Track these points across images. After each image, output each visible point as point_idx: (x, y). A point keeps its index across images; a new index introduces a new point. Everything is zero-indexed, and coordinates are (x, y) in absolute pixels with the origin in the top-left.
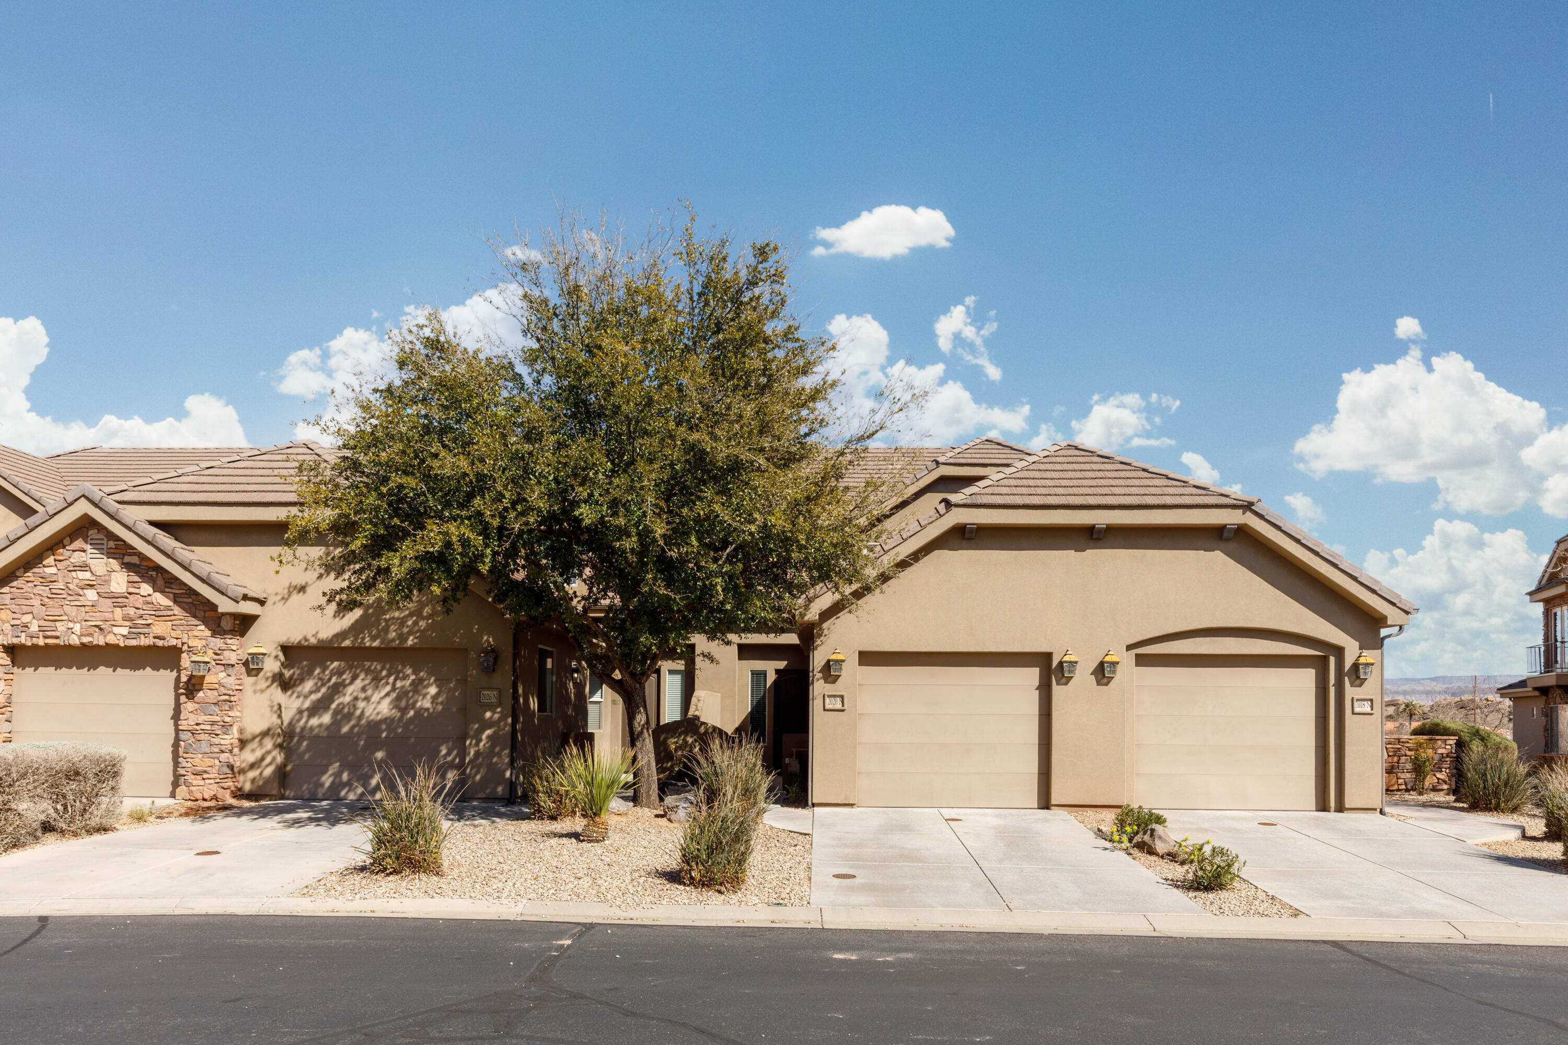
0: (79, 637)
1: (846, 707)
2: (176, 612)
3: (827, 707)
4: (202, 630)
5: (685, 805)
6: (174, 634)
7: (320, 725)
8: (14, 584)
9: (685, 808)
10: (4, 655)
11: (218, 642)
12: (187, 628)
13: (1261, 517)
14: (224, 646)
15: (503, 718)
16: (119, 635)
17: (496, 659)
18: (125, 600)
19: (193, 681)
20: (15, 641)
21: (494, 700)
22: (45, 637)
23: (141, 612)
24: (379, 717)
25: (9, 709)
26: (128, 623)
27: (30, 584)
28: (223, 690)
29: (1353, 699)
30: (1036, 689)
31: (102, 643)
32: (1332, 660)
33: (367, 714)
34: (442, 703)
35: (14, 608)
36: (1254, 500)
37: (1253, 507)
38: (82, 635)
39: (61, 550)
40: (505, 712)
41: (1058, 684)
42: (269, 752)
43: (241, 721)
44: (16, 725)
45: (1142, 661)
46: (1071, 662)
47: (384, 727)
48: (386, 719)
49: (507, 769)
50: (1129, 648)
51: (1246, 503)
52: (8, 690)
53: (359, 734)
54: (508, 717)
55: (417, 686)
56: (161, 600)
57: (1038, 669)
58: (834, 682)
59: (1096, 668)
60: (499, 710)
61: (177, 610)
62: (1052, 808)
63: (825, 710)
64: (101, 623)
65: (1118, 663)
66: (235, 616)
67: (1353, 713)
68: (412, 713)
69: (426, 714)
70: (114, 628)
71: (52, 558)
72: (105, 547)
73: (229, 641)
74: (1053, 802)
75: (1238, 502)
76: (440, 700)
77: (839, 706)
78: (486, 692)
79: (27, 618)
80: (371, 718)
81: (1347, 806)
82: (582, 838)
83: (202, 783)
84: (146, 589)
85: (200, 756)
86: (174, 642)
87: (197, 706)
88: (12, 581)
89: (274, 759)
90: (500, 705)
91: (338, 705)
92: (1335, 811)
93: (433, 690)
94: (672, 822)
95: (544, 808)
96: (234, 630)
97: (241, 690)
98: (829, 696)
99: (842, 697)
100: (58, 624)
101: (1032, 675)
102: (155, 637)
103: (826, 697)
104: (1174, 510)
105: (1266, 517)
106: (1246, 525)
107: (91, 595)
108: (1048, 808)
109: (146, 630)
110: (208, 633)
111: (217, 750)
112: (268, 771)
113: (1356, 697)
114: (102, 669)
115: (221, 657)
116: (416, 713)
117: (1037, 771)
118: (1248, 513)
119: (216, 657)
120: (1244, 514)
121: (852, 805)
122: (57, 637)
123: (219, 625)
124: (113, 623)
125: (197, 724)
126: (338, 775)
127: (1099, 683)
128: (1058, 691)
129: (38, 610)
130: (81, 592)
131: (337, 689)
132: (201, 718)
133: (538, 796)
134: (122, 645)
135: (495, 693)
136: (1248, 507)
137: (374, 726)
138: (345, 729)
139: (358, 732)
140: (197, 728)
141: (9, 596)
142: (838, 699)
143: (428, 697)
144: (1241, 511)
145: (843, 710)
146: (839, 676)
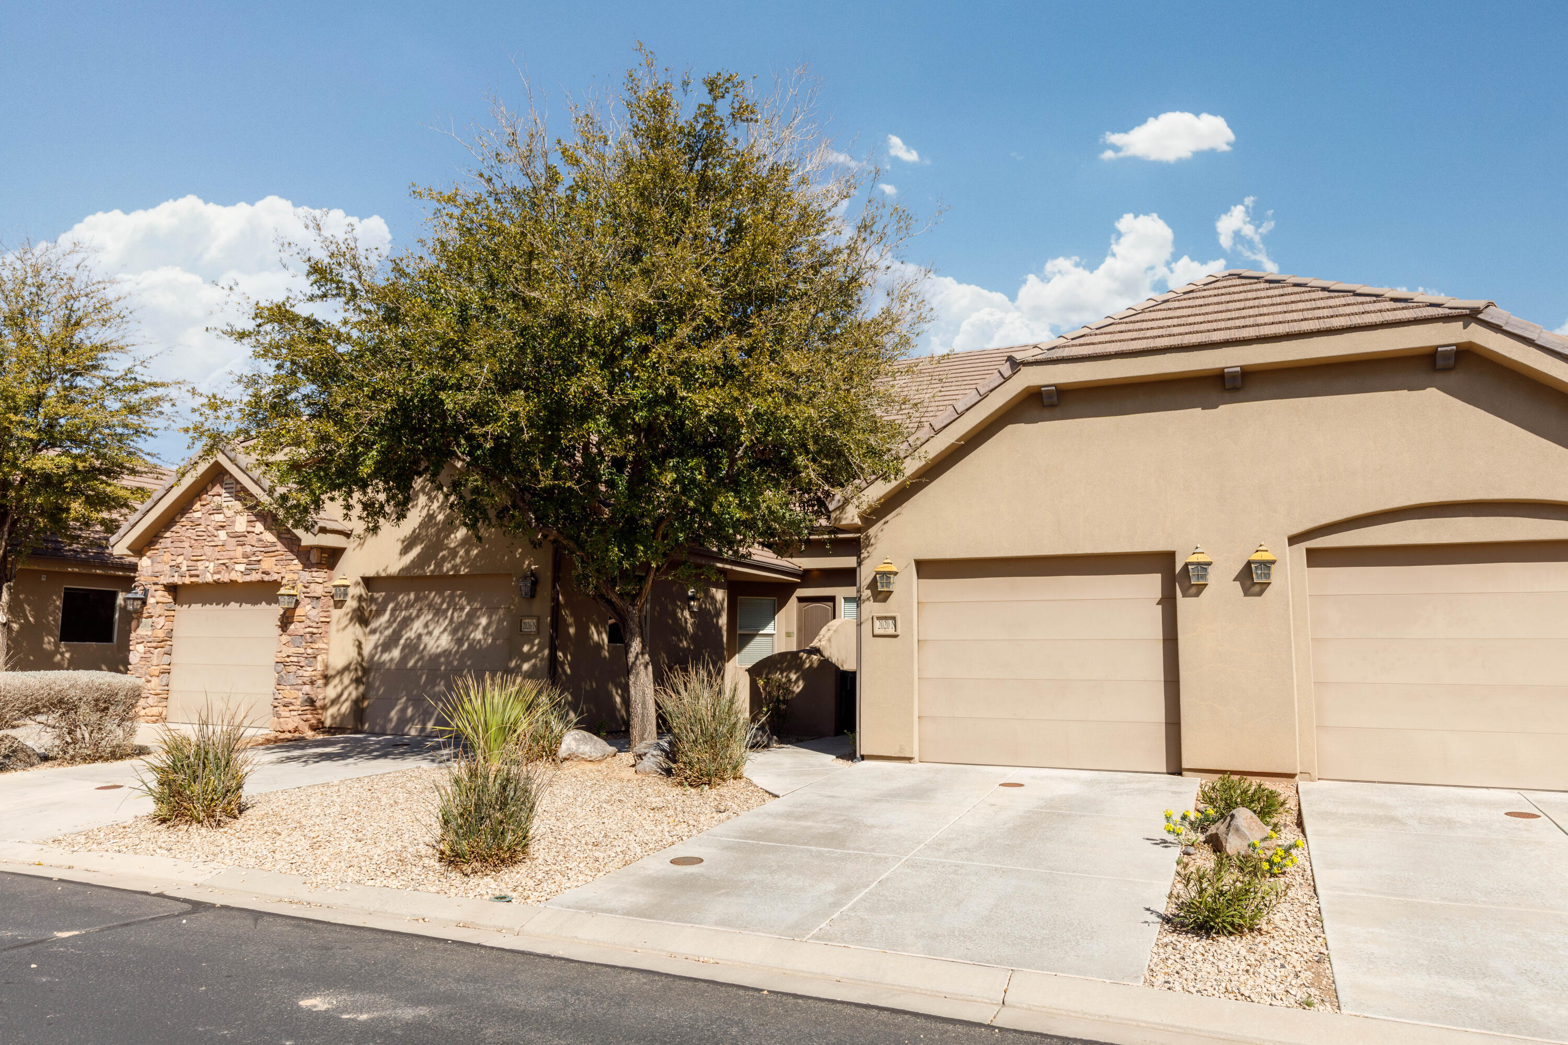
0: (212, 574)
1: (899, 632)
2: (278, 548)
3: (877, 632)
4: (296, 564)
5: (655, 753)
6: (276, 569)
7: (391, 660)
8: (174, 529)
10: (166, 593)
11: (306, 576)
12: (285, 562)
13: (1497, 328)
14: (310, 579)
15: (541, 649)
16: (237, 574)
17: (536, 585)
18: (244, 539)
19: (287, 614)
20: (171, 580)
21: (534, 629)
22: (191, 576)
23: (255, 549)
24: (439, 650)
25: (169, 643)
26: (245, 560)
27: (184, 528)
28: (308, 622)
30: (1158, 604)
31: (226, 580)
33: (429, 648)
34: (492, 634)
35: (173, 550)
36: (1480, 303)
37: (1480, 316)
38: (215, 573)
39: (205, 496)
40: (543, 645)
41: (1184, 596)
42: (346, 688)
43: (327, 654)
44: (175, 658)
45: (1316, 558)
46: (1199, 564)
47: (442, 660)
48: (445, 651)
50: (1294, 540)
51: (1468, 311)
52: (168, 625)
53: (422, 668)
54: (546, 648)
55: (471, 618)
56: (269, 537)
57: (1160, 575)
58: (885, 600)
59: (1242, 571)
60: (537, 641)
61: (280, 546)
62: (1185, 773)
63: (874, 636)
64: (227, 561)
65: (1273, 562)
66: (322, 549)
68: (466, 645)
69: (478, 647)
70: (237, 566)
71: (199, 503)
72: (233, 490)
73: (315, 574)
74: (1185, 765)
75: (1453, 311)
76: (490, 631)
77: (891, 631)
78: (527, 621)
79: (180, 559)
80: (432, 651)
83: (288, 714)
84: (259, 527)
85: (289, 687)
86: (276, 577)
87: (289, 638)
88: (172, 527)
89: (350, 694)
90: (538, 633)
91: (406, 640)
93: (484, 621)
96: (320, 563)
97: (328, 622)
98: (879, 618)
99: (894, 618)
100: (199, 563)
101: (1152, 584)
102: (263, 573)
103: (875, 619)
105: (1505, 328)
106: (1470, 343)
107: (222, 535)
108: (1180, 774)
109: (256, 567)
110: (300, 567)
111: (300, 682)
112: (345, 707)
114: (233, 605)
115: (308, 590)
116: (469, 645)
118: (1473, 326)
119: (305, 590)
120: (1465, 327)
121: (909, 759)
122: (198, 576)
123: (308, 559)
124: (235, 560)
125: (288, 656)
126: (403, 710)
127: (1247, 593)
128: (1184, 604)
129: (188, 552)
130: (216, 533)
131: (407, 622)
132: (292, 650)
134: (240, 580)
135: (535, 622)
136: (1472, 316)
137: (435, 658)
138: (411, 664)
139: (422, 666)
140: (288, 660)
141: (170, 540)
142: (890, 621)
143: (481, 628)
144: (1461, 323)
145: (896, 636)
146: (891, 592)
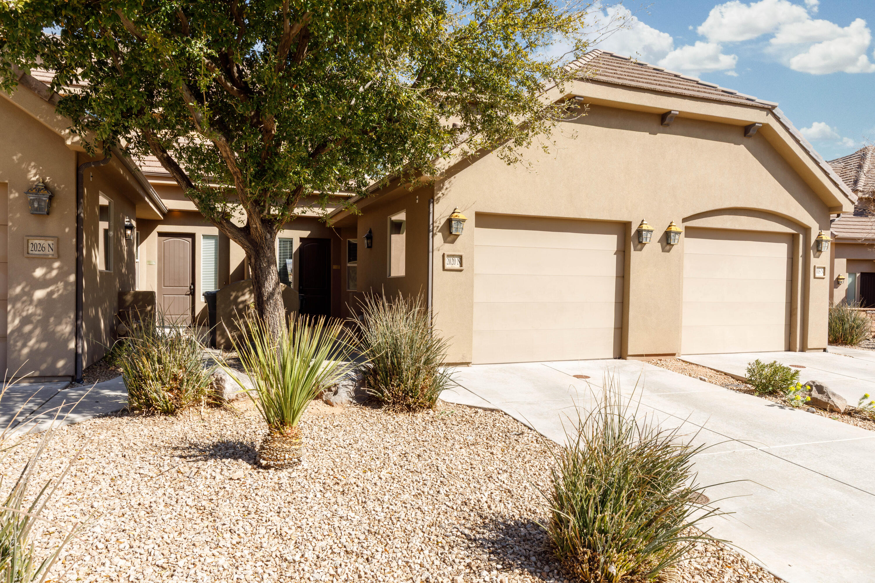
1: (463, 267)
3: (447, 266)
5: (345, 383)
9: (345, 386)
13: (777, 118)
15: (62, 276)
17: (51, 198)
21: (49, 252)
29: (815, 267)
32: (801, 236)
36: (776, 104)
37: (773, 111)
40: (66, 268)
41: (635, 250)
45: (689, 232)
46: (646, 230)
49: (72, 339)
50: (684, 220)
51: (770, 107)
54: (70, 274)
57: (616, 236)
58: (453, 242)
59: (662, 237)
60: (56, 265)
62: (628, 358)
63: (444, 270)
65: (680, 233)
67: (815, 278)
74: (629, 352)
77: (457, 266)
78: (37, 242)
81: (809, 347)
82: (264, 463)
90: (58, 257)
92: (799, 351)
94: (331, 405)
95: (157, 401)
98: (449, 256)
99: (461, 257)
101: (613, 241)
103: (444, 256)
104: (724, 106)
105: (780, 119)
106: (768, 124)
113: (817, 266)
117: (613, 327)
118: (770, 115)
120: (767, 115)
121: (467, 364)
127: (663, 250)
128: (635, 256)
133: (145, 383)
135: (50, 242)
136: (770, 110)
142: (456, 259)
144: (766, 112)
145: (461, 271)
146: (458, 235)
